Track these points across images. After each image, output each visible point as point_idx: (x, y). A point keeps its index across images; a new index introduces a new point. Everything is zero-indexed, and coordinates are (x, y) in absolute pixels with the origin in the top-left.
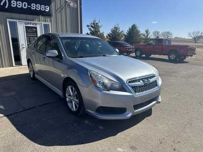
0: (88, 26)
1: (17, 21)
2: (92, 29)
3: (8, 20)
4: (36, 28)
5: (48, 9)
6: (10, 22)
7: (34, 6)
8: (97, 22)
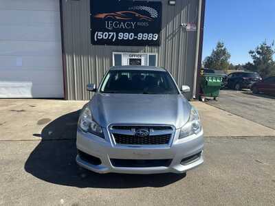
0: (251, 52)
1: (122, 53)
2: (258, 56)
3: (114, 53)
4: (140, 60)
5: (157, 37)
6: (115, 55)
7: (140, 36)
8: (268, 45)
